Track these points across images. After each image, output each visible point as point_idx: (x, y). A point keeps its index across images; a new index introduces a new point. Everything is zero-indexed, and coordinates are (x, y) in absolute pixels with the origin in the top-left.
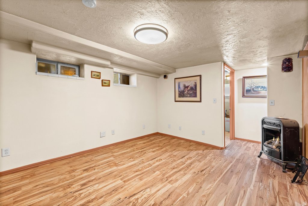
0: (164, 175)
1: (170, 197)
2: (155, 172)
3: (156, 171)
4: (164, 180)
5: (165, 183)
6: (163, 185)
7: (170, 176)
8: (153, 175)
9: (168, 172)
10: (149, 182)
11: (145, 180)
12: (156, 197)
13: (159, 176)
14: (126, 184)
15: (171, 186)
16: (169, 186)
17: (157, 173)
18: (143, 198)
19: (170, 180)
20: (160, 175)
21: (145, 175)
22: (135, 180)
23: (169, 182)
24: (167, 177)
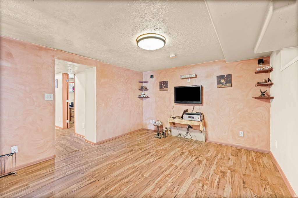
0: (140, 173)
1: (136, 159)
2: (150, 175)
3: (149, 177)
4: (140, 168)
5: (139, 166)
6: (141, 165)
7: (134, 172)
8: (150, 172)
9: (134, 178)
10: (153, 166)
11: (156, 167)
12: (144, 159)
13: (145, 171)
14: (169, 163)
15: (134, 165)
16: (136, 164)
17: (147, 174)
18: (154, 157)
19: (134, 169)
20: (144, 173)
21: (159, 172)
22: (165, 166)
23: (136, 167)
24: (137, 171)
